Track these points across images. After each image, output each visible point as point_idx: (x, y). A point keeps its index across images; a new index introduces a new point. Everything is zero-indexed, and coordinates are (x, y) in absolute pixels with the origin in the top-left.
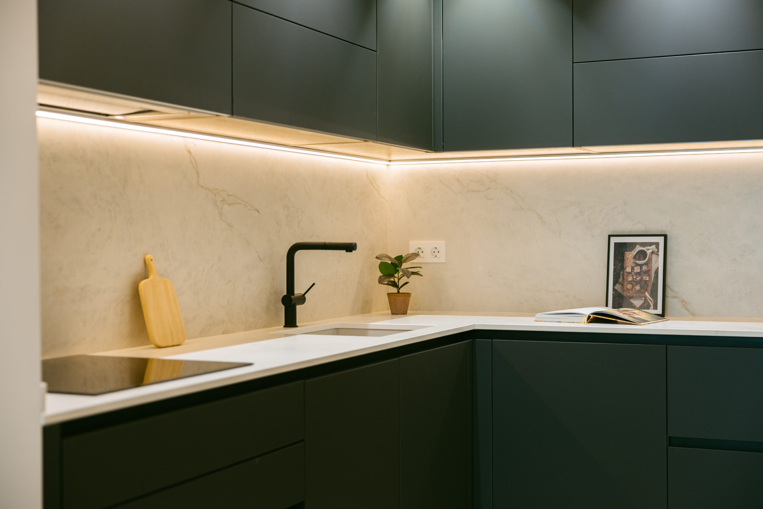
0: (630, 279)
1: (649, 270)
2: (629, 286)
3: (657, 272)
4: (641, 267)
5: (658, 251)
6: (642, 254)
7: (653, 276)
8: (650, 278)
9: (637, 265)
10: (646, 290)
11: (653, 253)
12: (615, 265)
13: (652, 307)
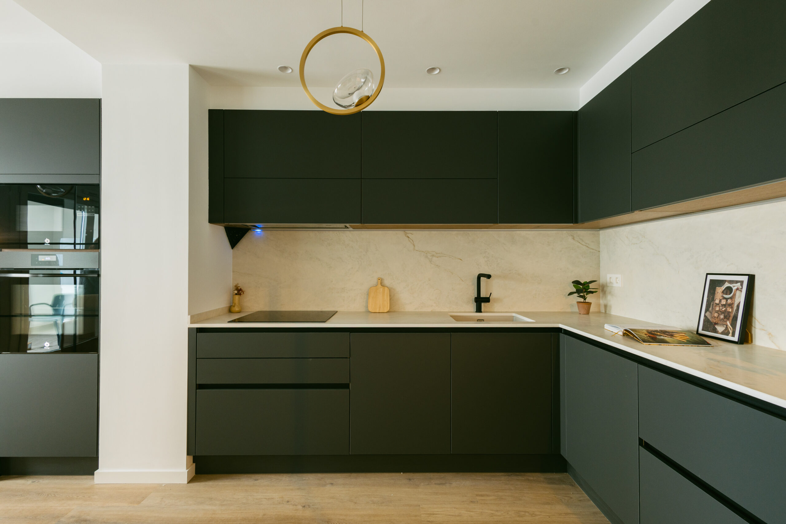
0: (717, 309)
1: (732, 304)
2: (716, 315)
3: (738, 306)
4: (727, 301)
5: (742, 288)
6: (729, 290)
7: (735, 308)
8: (732, 310)
9: (724, 298)
10: (728, 319)
11: (737, 289)
12: (708, 297)
13: (731, 334)
